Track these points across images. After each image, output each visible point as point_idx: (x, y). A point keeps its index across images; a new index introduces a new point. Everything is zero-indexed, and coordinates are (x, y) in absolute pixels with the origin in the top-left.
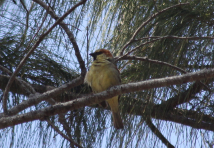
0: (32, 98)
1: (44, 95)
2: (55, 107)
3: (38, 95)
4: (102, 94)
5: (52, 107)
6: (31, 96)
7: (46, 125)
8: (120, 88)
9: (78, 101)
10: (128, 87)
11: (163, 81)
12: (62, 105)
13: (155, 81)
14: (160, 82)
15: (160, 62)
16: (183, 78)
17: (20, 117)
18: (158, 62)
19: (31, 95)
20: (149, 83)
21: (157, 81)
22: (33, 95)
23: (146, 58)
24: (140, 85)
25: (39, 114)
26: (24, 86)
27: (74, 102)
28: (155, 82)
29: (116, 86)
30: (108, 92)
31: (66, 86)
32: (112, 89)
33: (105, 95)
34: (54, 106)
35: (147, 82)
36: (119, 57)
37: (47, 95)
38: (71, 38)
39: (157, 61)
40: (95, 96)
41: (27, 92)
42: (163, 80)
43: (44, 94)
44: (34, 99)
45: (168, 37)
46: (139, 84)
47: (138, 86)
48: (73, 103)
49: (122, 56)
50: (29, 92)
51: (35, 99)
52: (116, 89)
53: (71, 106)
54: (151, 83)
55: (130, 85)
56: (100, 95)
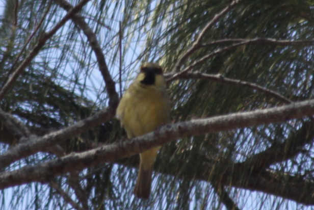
0: (25, 144)
1: (45, 139)
2: (65, 159)
3: (36, 139)
4: (146, 139)
5: (59, 160)
6: (24, 141)
7: (46, 198)
8: (177, 127)
9: (104, 151)
10: (190, 126)
11: (250, 117)
12: (77, 157)
13: (238, 116)
14: (245, 118)
15: (245, 83)
16: (285, 112)
17: (5, 177)
18: (240, 83)
19: (23, 138)
20: (226, 120)
21: (241, 117)
22: (27, 139)
23: (221, 77)
24: (211, 123)
25: (37, 171)
26: (10, 123)
27: (98, 152)
28: (237, 118)
29: (169, 125)
30: (157, 135)
31: (83, 124)
32: (163, 130)
33: (151, 140)
34: (63, 158)
35: (222, 119)
36: (174, 74)
37: (50, 139)
38: (92, 41)
39: (238, 81)
40: (134, 142)
41: (15, 134)
42: (251, 115)
43: (46, 136)
44: (28, 146)
45: (258, 40)
46: (210, 121)
47: (207, 125)
48: (95, 154)
49: (180, 73)
50: (20, 133)
51: (30, 146)
52: (170, 130)
53: (93, 158)
54: (229, 120)
55: (194, 123)
56: (143, 140)
